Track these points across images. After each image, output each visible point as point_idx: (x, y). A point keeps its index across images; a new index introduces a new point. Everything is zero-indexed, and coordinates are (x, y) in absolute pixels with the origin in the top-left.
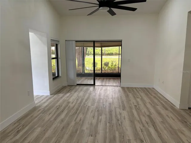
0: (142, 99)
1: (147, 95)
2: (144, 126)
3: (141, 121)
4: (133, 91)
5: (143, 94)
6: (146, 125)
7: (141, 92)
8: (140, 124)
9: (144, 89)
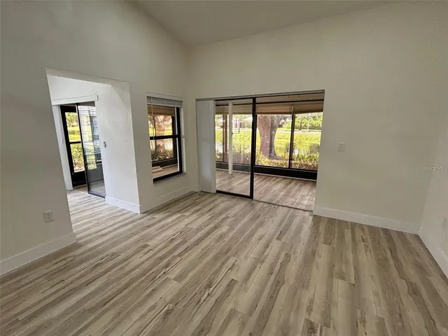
0: (355, 290)
1: (382, 264)
4: (342, 237)
5: (367, 260)
7: (366, 247)
9: (382, 234)
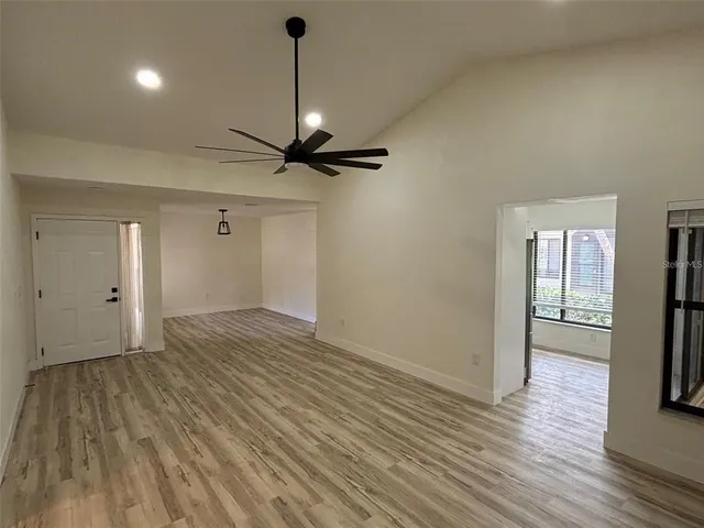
2: (193, 464)
3: (201, 476)
6: (186, 469)
8: (204, 467)
